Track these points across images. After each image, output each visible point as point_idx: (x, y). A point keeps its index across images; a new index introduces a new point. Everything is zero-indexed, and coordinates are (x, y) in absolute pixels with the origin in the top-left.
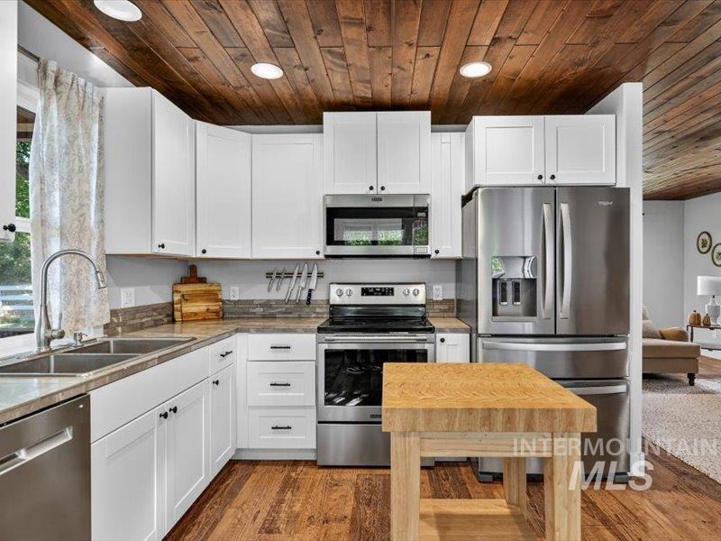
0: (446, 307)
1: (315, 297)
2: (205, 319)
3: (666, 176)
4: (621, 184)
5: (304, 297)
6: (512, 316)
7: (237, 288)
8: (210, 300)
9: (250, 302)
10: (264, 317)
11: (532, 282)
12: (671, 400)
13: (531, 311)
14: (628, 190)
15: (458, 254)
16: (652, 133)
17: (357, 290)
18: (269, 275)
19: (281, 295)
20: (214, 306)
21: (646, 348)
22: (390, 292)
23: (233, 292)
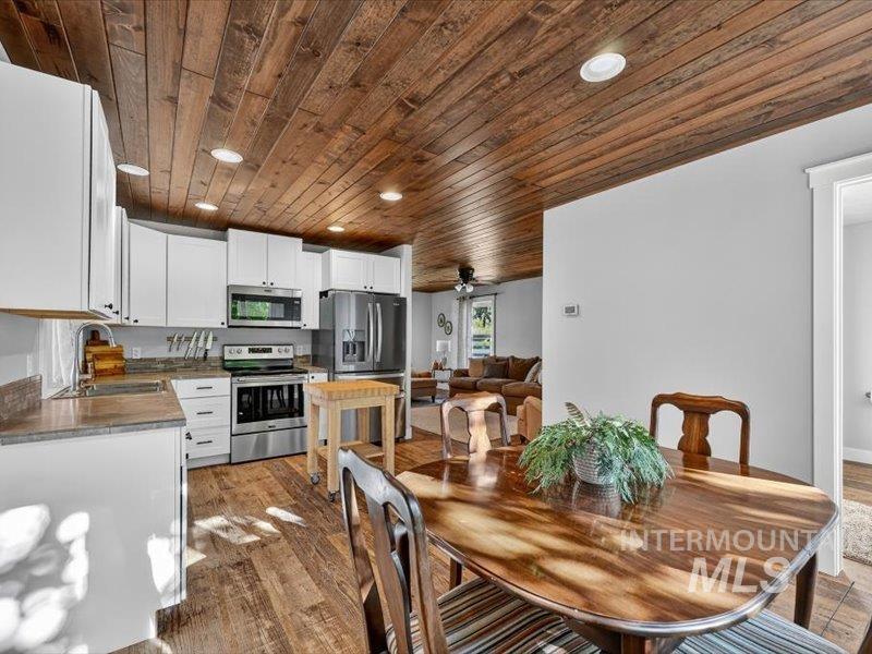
0: (304, 360)
1: (210, 355)
2: (113, 374)
3: (423, 281)
4: (402, 295)
5: (201, 355)
6: (351, 362)
7: (139, 349)
8: (116, 359)
9: (153, 360)
10: (165, 371)
11: (363, 343)
12: (422, 410)
13: (362, 359)
14: (405, 299)
15: (317, 327)
16: (416, 263)
17: (246, 349)
18: (170, 339)
19: (181, 354)
20: (119, 363)
21: (413, 383)
22: (269, 351)
23: (135, 352)
